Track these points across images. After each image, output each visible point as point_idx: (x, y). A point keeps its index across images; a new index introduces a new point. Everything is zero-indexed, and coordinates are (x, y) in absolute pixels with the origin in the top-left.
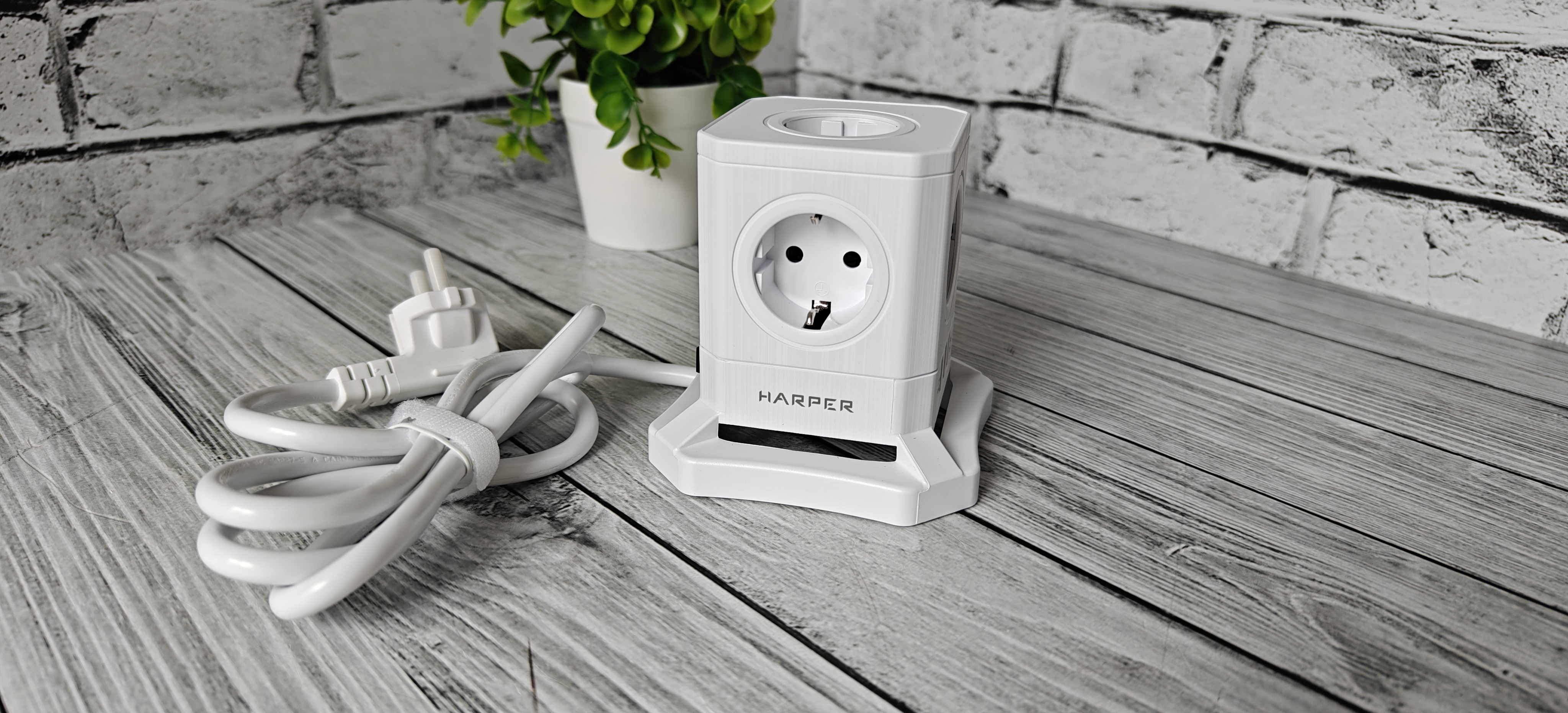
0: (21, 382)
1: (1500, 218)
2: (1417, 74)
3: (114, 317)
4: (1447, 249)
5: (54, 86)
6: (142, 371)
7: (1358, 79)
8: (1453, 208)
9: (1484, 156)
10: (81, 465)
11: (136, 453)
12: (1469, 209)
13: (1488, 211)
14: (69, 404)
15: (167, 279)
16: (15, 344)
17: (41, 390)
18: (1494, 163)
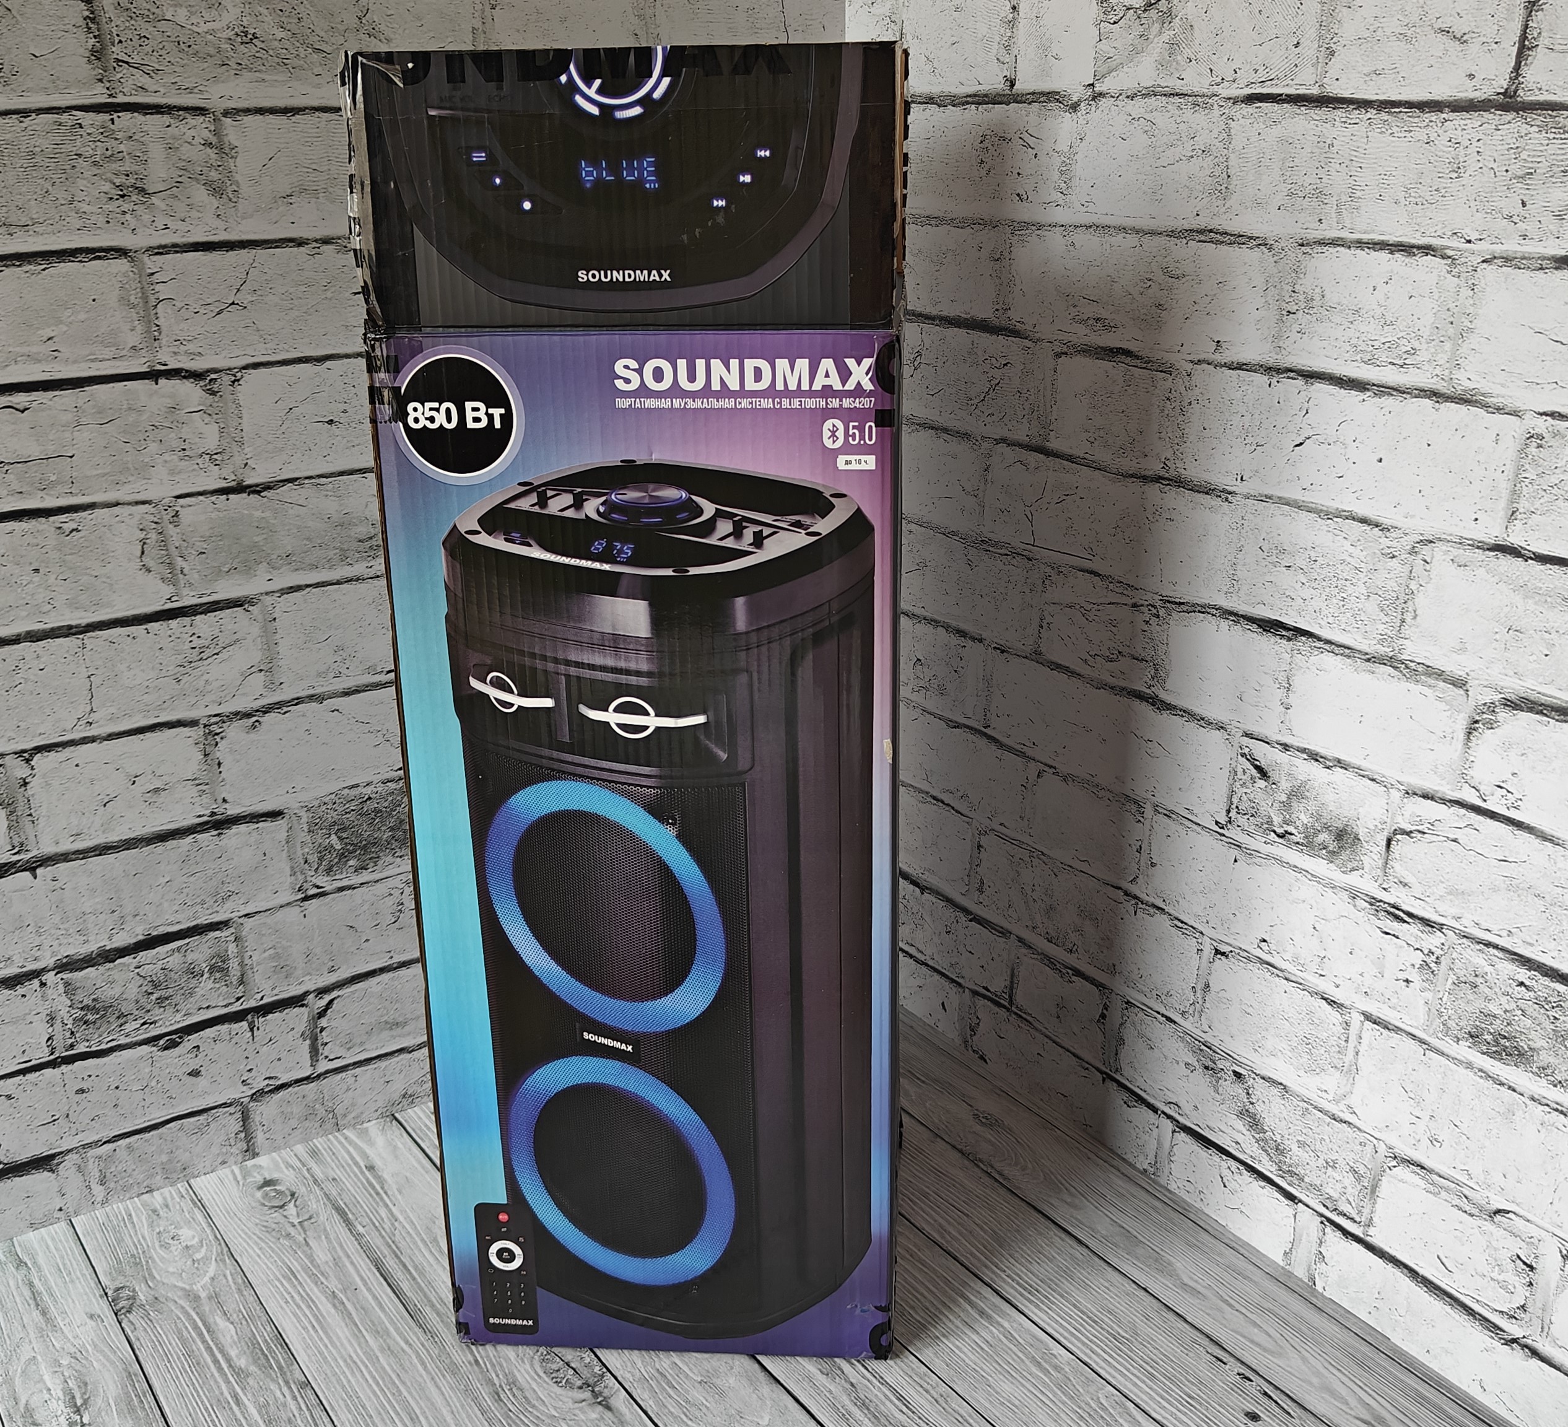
0: (315, 1272)
3: (349, 1210)
5: (308, 1042)
6: (376, 1265)
10: (362, 1340)
11: (388, 1334)
14: (344, 1290)
15: (371, 1168)
16: (300, 1234)
17: (326, 1278)
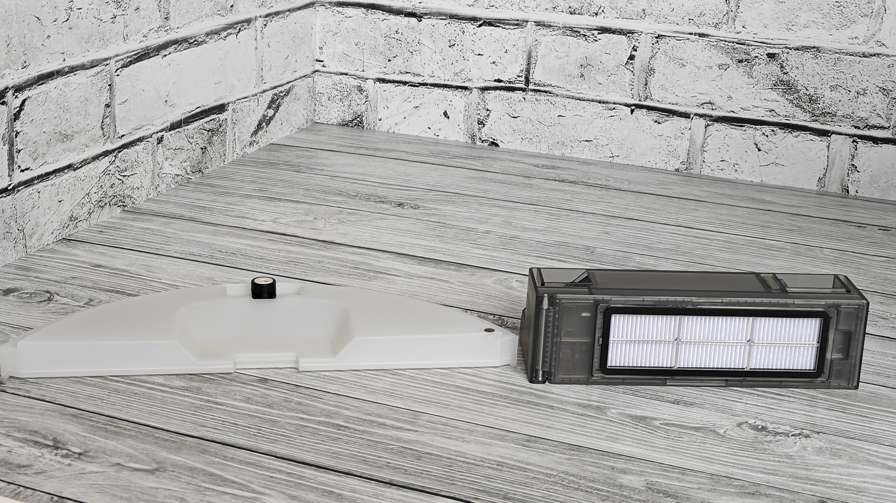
1: (789, 132)
2: (740, 61)
4: (767, 151)
7: (711, 65)
8: (767, 129)
9: (778, 101)
12: (775, 129)
13: (784, 129)
18: (783, 105)
